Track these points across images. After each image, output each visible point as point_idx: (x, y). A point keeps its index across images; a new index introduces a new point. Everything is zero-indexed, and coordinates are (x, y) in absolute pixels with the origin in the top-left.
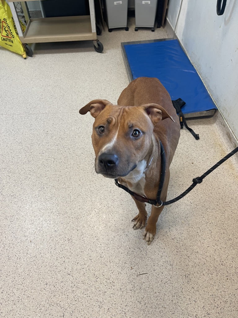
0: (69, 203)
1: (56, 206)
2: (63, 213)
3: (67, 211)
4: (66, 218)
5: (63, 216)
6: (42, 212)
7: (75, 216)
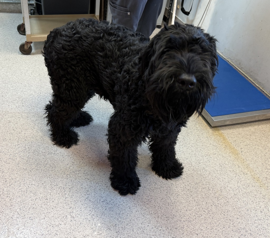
0: (172, 204)
1: (160, 209)
2: (171, 216)
3: (174, 214)
4: (177, 222)
5: (173, 220)
6: (148, 217)
7: (186, 219)
